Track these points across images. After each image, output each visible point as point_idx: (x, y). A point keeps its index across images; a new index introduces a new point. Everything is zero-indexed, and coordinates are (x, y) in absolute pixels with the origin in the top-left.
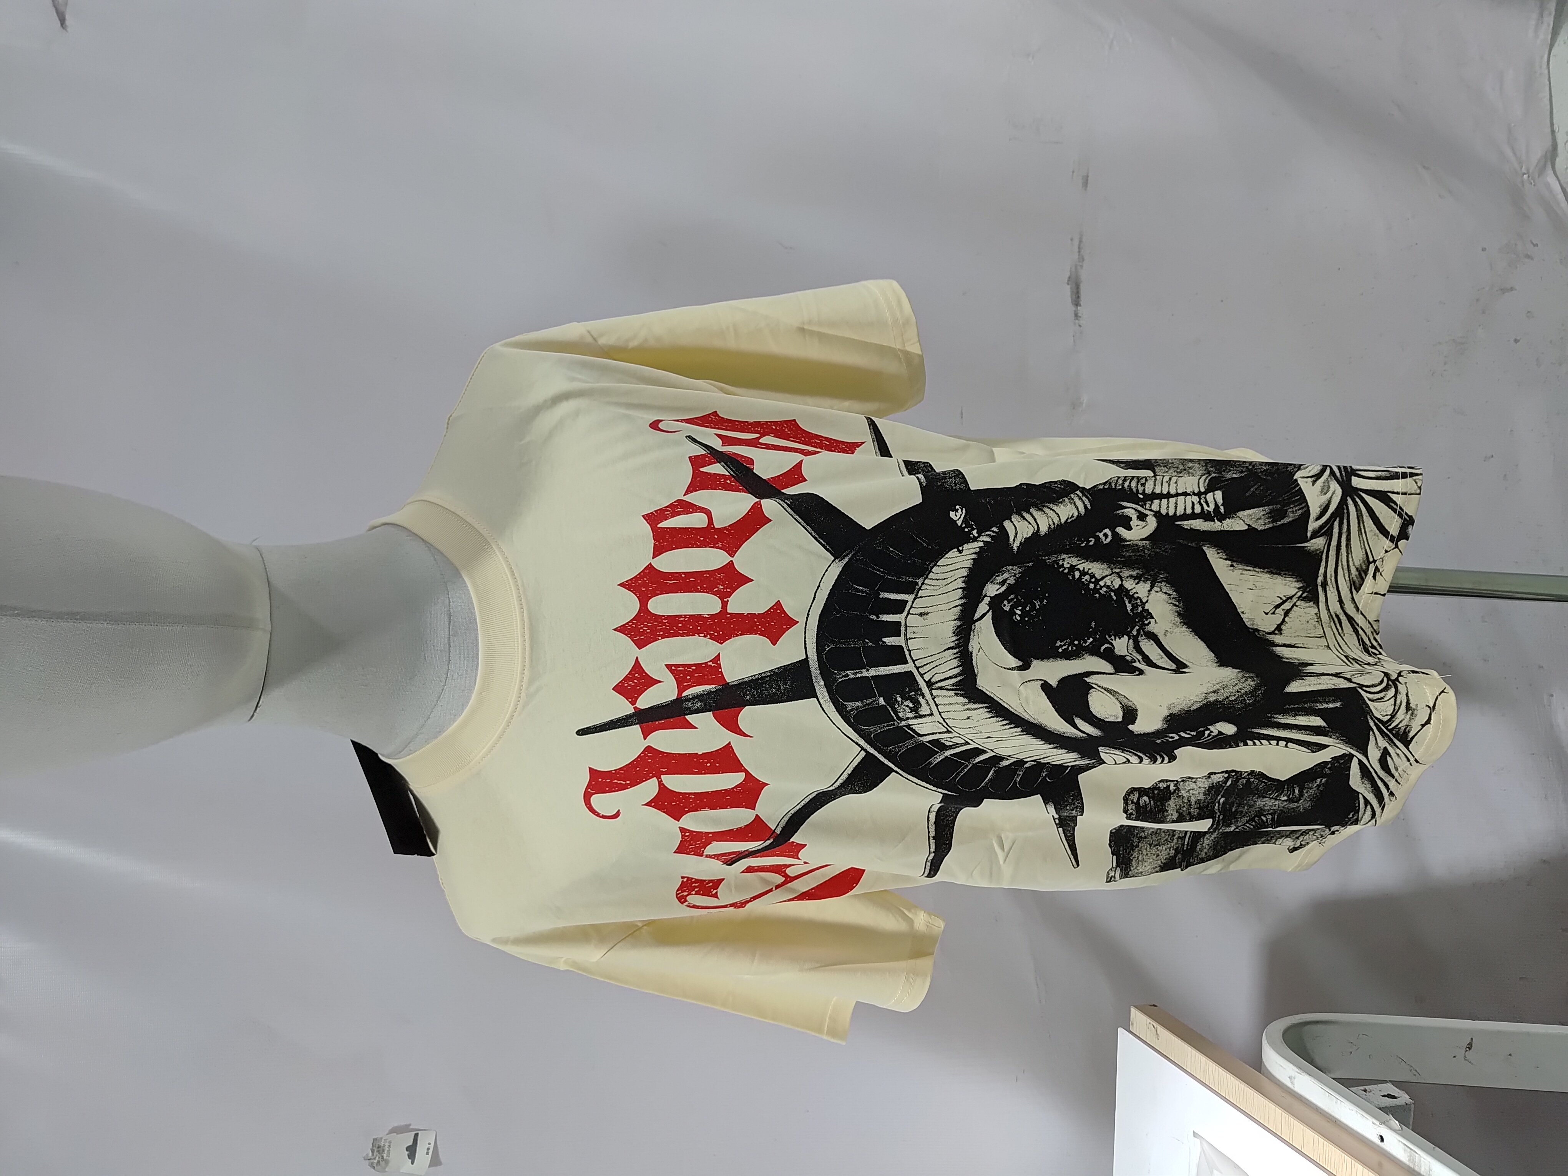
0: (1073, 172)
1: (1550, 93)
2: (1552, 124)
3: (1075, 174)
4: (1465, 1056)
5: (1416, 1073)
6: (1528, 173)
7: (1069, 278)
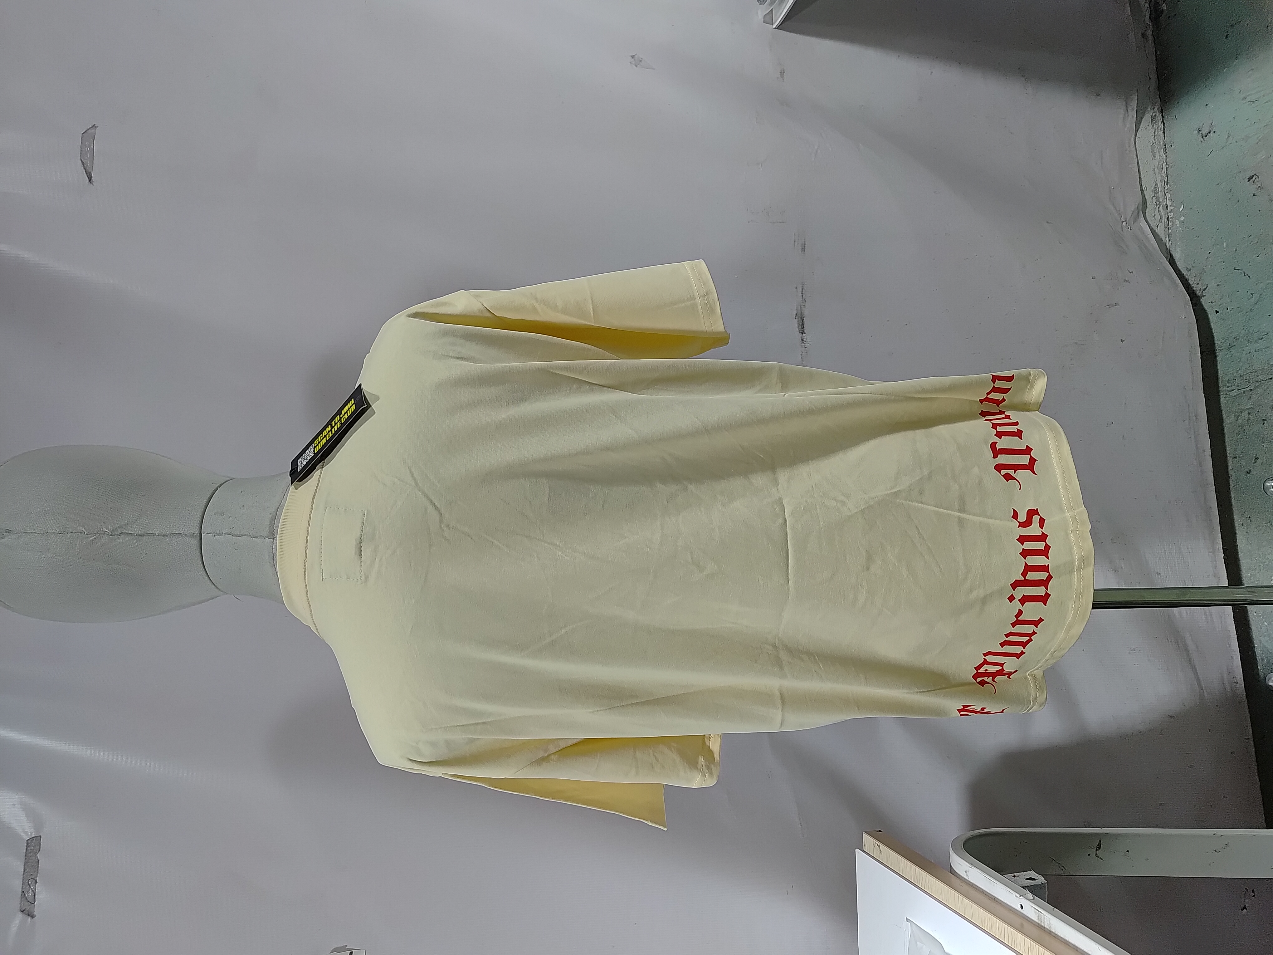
0: (795, 242)
1: (1138, 164)
2: (1141, 186)
3: (796, 243)
4: (1096, 854)
5: (1062, 868)
6: (1126, 221)
7: (796, 314)
